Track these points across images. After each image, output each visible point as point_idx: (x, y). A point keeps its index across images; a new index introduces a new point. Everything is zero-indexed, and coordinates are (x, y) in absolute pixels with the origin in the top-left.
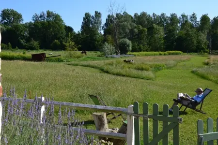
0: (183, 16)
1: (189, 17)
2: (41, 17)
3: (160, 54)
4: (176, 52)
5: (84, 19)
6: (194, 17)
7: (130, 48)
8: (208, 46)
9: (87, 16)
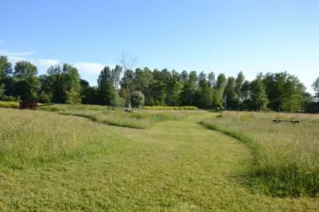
0: (202, 74)
1: (207, 75)
2: (56, 70)
3: (175, 109)
4: (192, 107)
5: (102, 72)
6: (211, 76)
7: (143, 101)
8: (224, 104)
9: (106, 70)
